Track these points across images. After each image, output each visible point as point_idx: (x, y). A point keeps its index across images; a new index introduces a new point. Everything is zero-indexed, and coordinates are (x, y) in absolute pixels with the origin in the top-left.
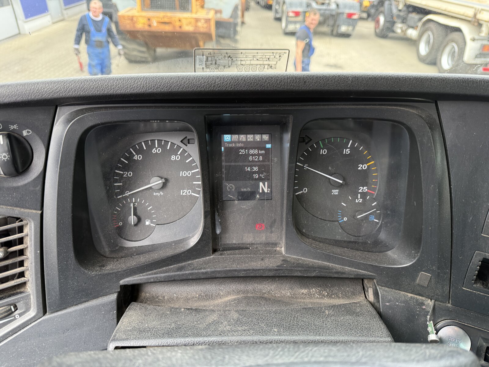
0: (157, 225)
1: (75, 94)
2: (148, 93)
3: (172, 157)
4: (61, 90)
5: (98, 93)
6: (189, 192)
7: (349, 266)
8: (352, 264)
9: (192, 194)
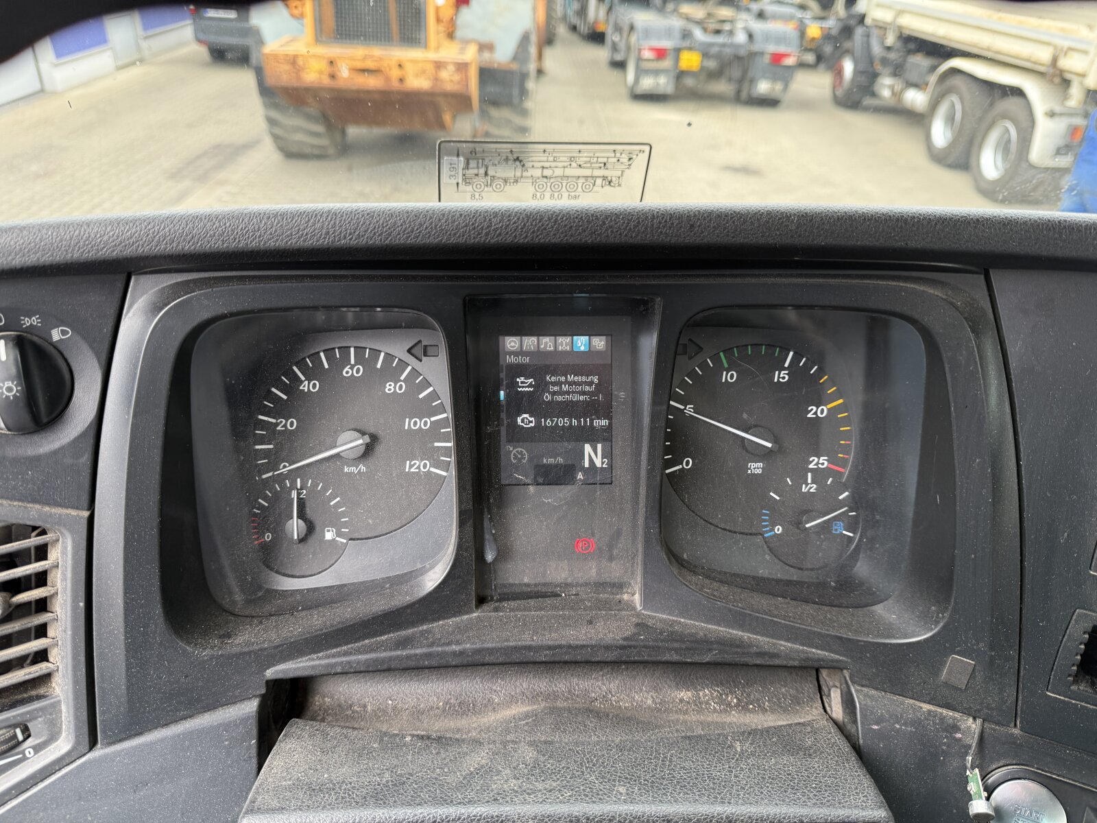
0: (351, 539)
1: (172, 248)
2: (338, 248)
3: (387, 385)
4: (142, 239)
5: (225, 245)
6: (425, 466)
7: (788, 640)
8: (793, 634)
9: (432, 469)
